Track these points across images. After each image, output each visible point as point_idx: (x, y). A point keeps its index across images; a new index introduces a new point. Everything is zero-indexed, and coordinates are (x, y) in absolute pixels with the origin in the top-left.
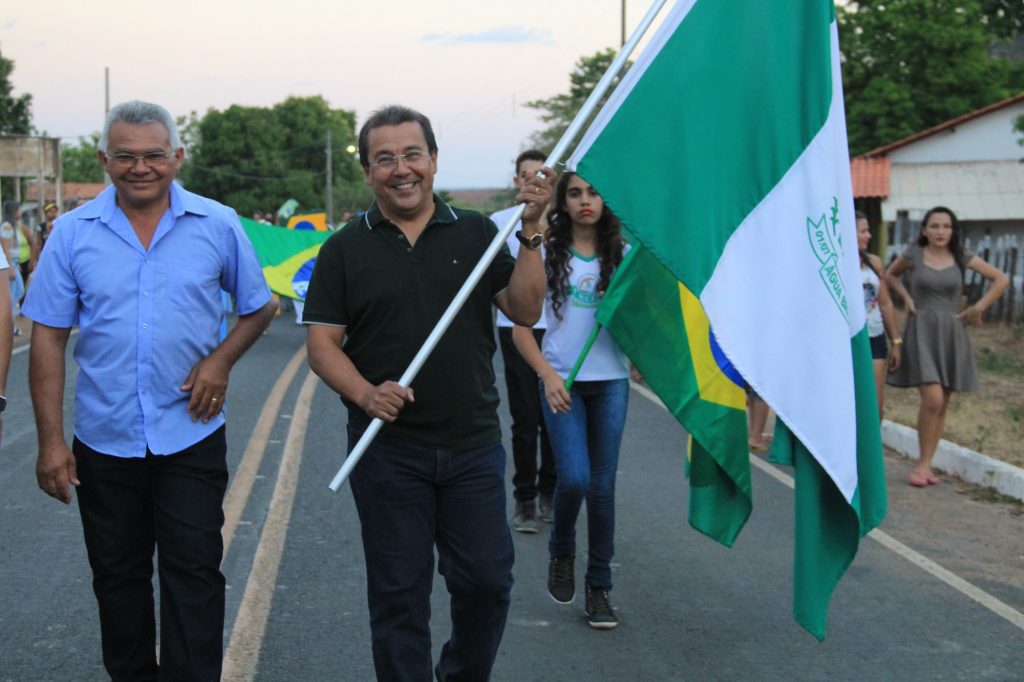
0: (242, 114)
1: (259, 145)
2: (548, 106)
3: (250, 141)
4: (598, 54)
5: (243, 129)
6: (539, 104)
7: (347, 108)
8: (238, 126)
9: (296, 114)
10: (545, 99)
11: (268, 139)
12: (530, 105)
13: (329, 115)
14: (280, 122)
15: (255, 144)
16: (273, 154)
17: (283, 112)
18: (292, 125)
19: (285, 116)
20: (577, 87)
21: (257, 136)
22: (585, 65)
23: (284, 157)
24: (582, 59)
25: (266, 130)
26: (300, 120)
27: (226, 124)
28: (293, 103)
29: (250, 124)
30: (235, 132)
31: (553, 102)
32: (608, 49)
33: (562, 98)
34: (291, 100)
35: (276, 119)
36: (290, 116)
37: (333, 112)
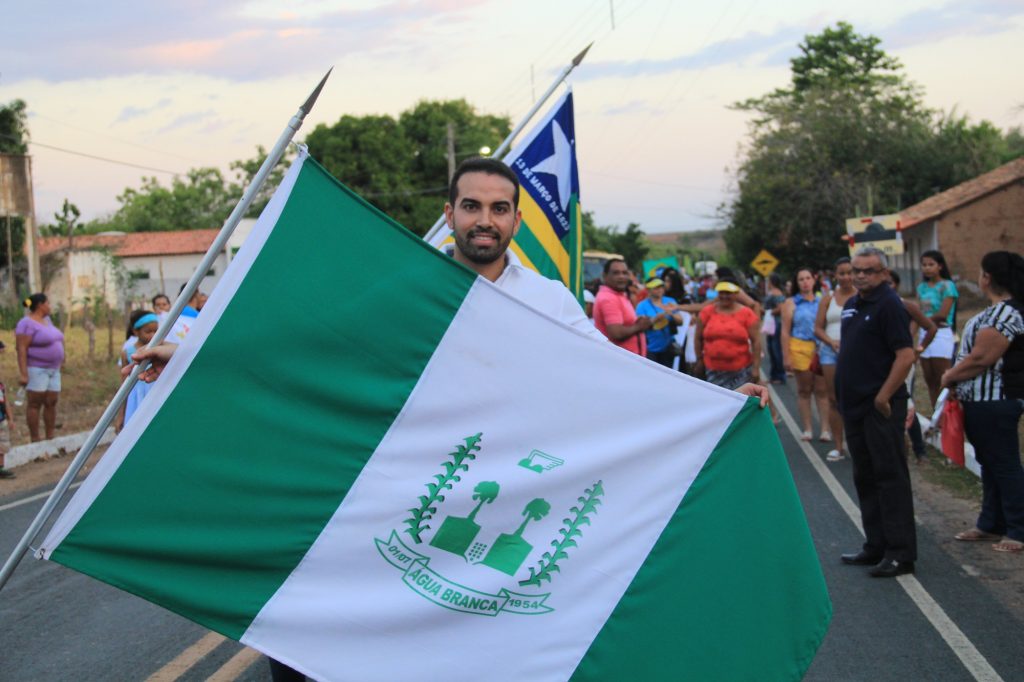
0: (354, 126)
1: (377, 166)
2: (761, 106)
3: (364, 159)
4: (828, 31)
5: (355, 146)
6: (750, 104)
7: (498, 114)
8: (348, 142)
9: (429, 124)
10: (758, 96)
11: (391, 159)
12: (739, 106)
13: (473, 123)
14: (407, 135)
15: (373, 165)
16: (398, 177)
17: (412, 122)
18: (422, 139)
19: (415, 127)
20: (801, 76)
21: (374, 153)
22: (811, 46)
23: (413, 183)
24: (808, 39)
25: (386, 145)
26: (433, 130)
27: (333, 140)
28: (425, 109)
29: (362, 137)
30: (344, 150)
31: (768, 100)
32: (840, 24)
33: (780, 93)
34: (423, 105)
35: (402, 131)
36: (421, 125)
37: (479, 119)
